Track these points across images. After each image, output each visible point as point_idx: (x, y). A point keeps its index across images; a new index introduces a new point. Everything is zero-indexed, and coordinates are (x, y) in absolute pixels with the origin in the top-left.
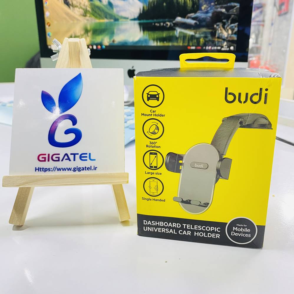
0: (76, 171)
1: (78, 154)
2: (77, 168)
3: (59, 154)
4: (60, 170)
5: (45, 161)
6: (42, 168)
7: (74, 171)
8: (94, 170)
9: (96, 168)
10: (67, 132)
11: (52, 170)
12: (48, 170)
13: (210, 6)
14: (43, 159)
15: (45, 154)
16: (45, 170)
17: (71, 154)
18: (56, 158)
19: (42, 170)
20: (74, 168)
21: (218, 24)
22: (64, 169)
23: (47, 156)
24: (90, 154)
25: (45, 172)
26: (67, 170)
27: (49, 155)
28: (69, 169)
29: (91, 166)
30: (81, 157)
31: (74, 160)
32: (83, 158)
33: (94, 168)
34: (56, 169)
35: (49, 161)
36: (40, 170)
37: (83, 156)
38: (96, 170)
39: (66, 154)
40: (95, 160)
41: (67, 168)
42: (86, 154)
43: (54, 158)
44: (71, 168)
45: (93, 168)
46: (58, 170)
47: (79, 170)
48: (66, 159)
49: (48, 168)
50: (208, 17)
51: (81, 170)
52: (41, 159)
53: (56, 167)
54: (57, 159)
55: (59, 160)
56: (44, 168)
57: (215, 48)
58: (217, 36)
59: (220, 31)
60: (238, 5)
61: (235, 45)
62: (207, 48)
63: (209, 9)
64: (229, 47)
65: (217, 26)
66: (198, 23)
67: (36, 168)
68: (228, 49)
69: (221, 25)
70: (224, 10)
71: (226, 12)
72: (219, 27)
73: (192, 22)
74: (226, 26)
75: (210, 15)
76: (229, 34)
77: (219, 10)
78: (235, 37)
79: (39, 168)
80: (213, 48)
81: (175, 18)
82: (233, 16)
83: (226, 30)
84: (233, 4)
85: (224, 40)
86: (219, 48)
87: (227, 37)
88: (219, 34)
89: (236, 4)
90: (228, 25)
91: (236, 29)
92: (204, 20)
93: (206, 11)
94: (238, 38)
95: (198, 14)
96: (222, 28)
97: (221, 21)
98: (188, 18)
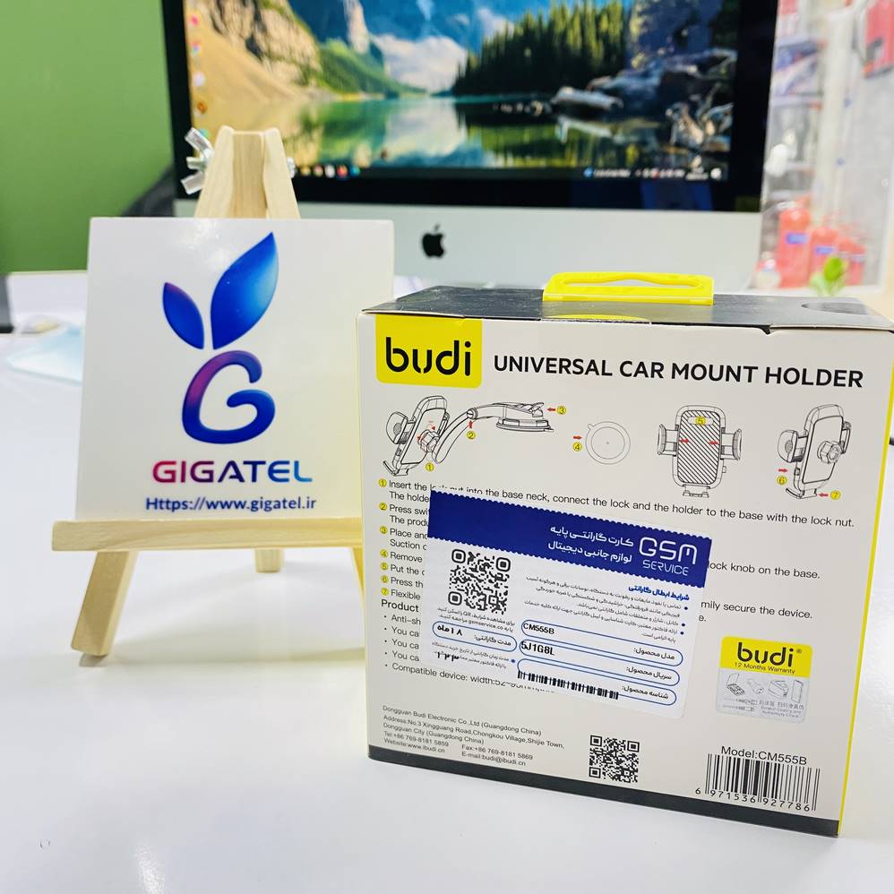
0: (257, 509)
1: (263, 463)
2: (261, 502)
3: (211, 463)
4: (215, 508)
5: (173, 480)
6: (165, 500)
7: (252, 510)
8: (308, 507)
9: (313, 502)
10: (235, 401)
11: (193, 505)
12: (182, 506)
13: (653, 59)
14: (169, 476)
15: (174, 463)
16: (175, 506)
17: (245, 463)
18: (204, 472)
19: (164, 505)
20: (252, 502)
21: (677, 105)
22: (226, 505)
23: (178, 468)
24: (296, 463)
25: (173, 511)
26: (233, 506)
27: (184, 464)
28: (240, 505)
29: (299, 498)
30: (271, 472)
31: (254, 479)
32: (277, 475)
33: (308, 502)
34: (205, 505)
35: (183, 480)
37: (277, 467)
38: (312, 507)
39: (232, 464)
40: (309, 480)
41: (235, 502)
42: (287, 463)
43: (198, 473)
45: (303, 503)
46: (209, 507)
47: (268, 509)
48: (231, 477)
49: (181, 502)
50: (650, 89)
51: (271, 509)
52: (161, 475)
53: (204, 499)
54: (207, 476)
55: (211, 480)
56: (171, 500)
57: (670, 173)
58: (674, 139)
59: (682, 127)
60: (731, 56)
61: (725, 165)
62: (646, 173)
63: (652, 65)
64: (708, 170)
65: (676, 111)
66: (620, 103)
67: (148, 500)
68: (705, 177)
69: (684, 109)
70: (693, 69)
71: (699, 76)
72: (680, 116)
73: (606, 101)
74: (699, 113)
75: (655, 81)
76: (706, 136)
77: (680, 68)
78: (724, 144)
79: (156, 500)
80: (663, 174)
81: (555, 91)
82: (718, 85)
83: (701, 124)
84: (718, 52)
85: (695, 151)
86: (680, 173)
87: (702, 145)
88: (679, 134)
89: (726, 53)
90: (706, 111)
91: (728, 122)
92: (638, 95)
93: (642, 70)
94: (733, 144)
95: (621, 80)
96: (687, 118)
97: (684, 98)
98: (593, 90)
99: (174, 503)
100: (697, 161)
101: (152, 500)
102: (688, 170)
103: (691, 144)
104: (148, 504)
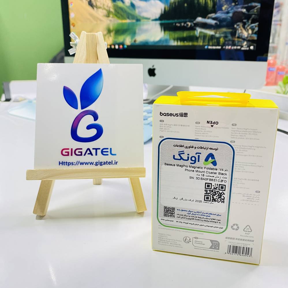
0: (98, 165)
1: (99, 149)
2: (99, 162)
3: (81, 149)
4: (83, 164)
5: (68, 155)
6: (65, 162)
7: (96, 165)
8: (115, 164)
9: (117, 162)
10: (89, 127)
11: (75, 164)
12: (71, 164)
13: (230, 7)
14: (67, 154)
15: (68, 149)
16: (69, 164)
17: (93, 149)
18: (79, 152)
19: (65, 164)
20: (96, 163)
21: (238, 23)
22: (87, 164)
23: (70, 151)
24: (111, 149)
25: (68, 166)
26: (89, 164)
27: (72, 149)
28: (92, 163)
29: (112, 161)
30: (102, 152)
31: (96, 155)
32: (104, 153)
33: (115, 162)
34: (79, 163)
35: (72, 155)
36: (63, 163)
37: (104, 150)
38: (116, 164)
39: (88, 149)
40: (115, 155)
41: (90, 163)
42: (108, 149)
43: (77, 152)
44: (93, 162)
45: (113, 163)
46: (81, 164)
47: (101, 165)
48: (88, 154)
49: (71, 162)
50: (229, 18)
51: (102, 165)
52: (64, 153)
53: (79, 161)
54: (80, 154)
55: (81, 155)
56: (68, 162)
57: (235, 47)
58: (237, 35)
59: (240, 31)
60: (259, 5)
61: (255, 45)
62: (227, 47)
63: (230, 9)
64: (249, 46)
65: (238, 25)
66: (218, 23)
67: (59, 162)
68: (248, 49)
69: (241, 24)
70: (244, 10)
71: (246, 12)
72: (240, 27)
73: (213, 22)
74: (246, 26)
75: (231, 15)
76: (249, 34)
77: (240, 10)
78: (255, 37)
79: (62, 162)
80: (233, 48)
81: (195, 19)
82: (253, 16)
83: (247, 30)
84: (254, 4)
85: (244, 40)
86: (239, 47)
87: (247, 37)
88: (239, 34)
89: (256, 4)
90: (249, 25)
91: (256, 29)
92: (224, 20)
93: (226, 11)
94: (258, 37)
95: (219, 15)
96: (242, 28)
97: (241, 21)
98: (209, 18)
99: (69, 163)
100: (245, 43)
101: (61, 162)
102: (242, 46)
103: (243, 37)
104: (60, 163)
